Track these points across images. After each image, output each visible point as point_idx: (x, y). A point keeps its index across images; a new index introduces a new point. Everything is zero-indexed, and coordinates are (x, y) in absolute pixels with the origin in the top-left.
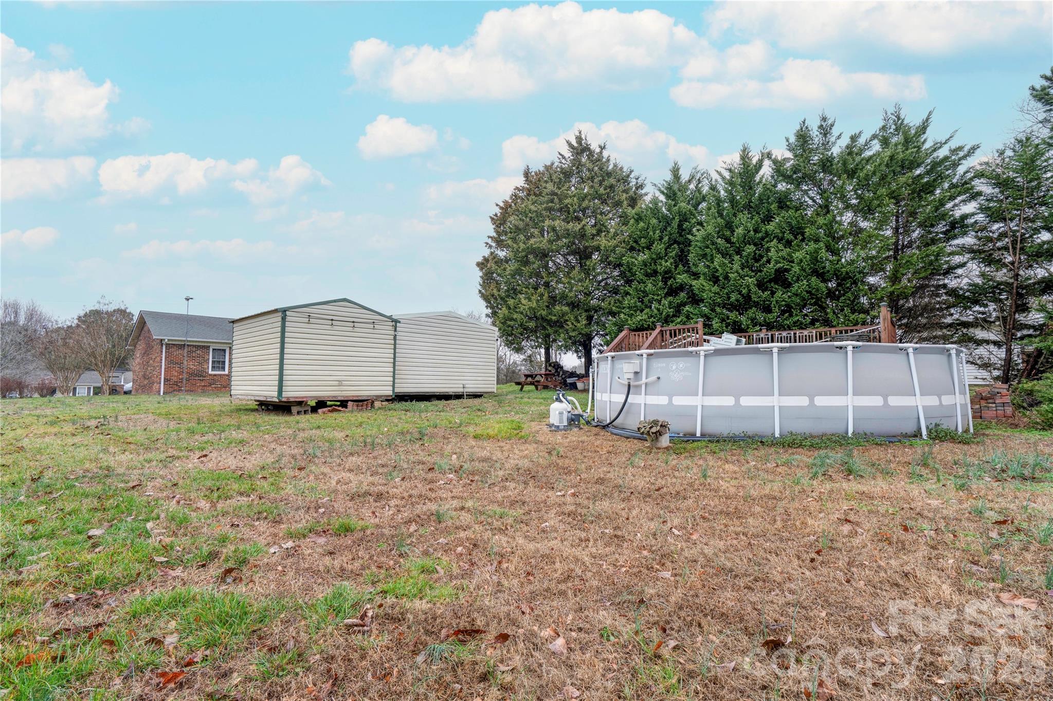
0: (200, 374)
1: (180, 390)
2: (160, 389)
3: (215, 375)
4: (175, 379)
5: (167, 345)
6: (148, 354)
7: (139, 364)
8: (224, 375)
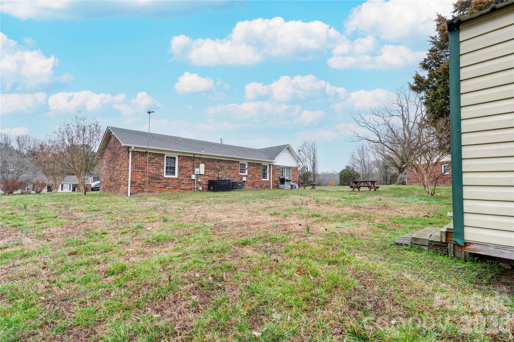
0: (156, 178)
1: (143, 191)
2: (127, 190)
3: (168, 179)
4: (139, 182)
5: (133, 152)
6: (114, 161)
7: (106, 169)
8: (175, 178)
